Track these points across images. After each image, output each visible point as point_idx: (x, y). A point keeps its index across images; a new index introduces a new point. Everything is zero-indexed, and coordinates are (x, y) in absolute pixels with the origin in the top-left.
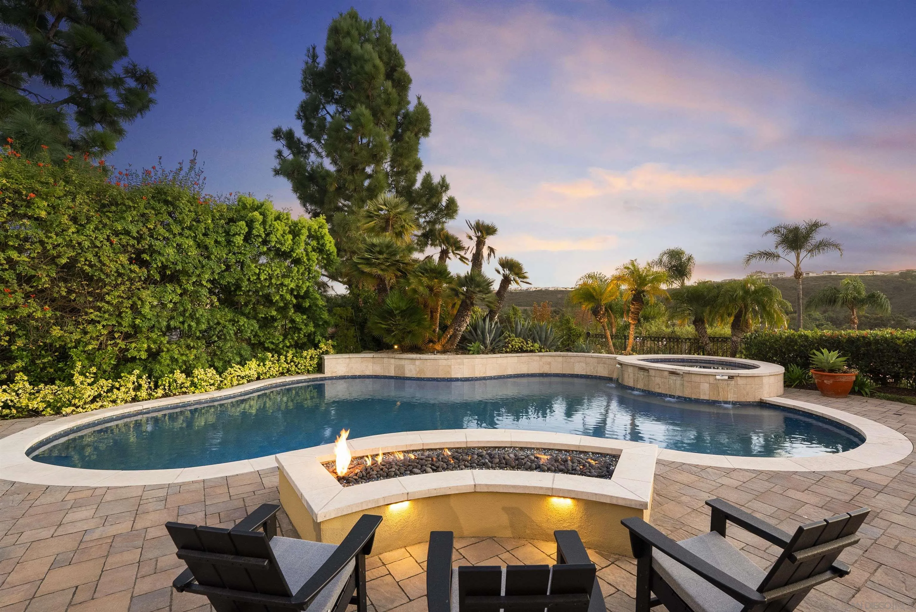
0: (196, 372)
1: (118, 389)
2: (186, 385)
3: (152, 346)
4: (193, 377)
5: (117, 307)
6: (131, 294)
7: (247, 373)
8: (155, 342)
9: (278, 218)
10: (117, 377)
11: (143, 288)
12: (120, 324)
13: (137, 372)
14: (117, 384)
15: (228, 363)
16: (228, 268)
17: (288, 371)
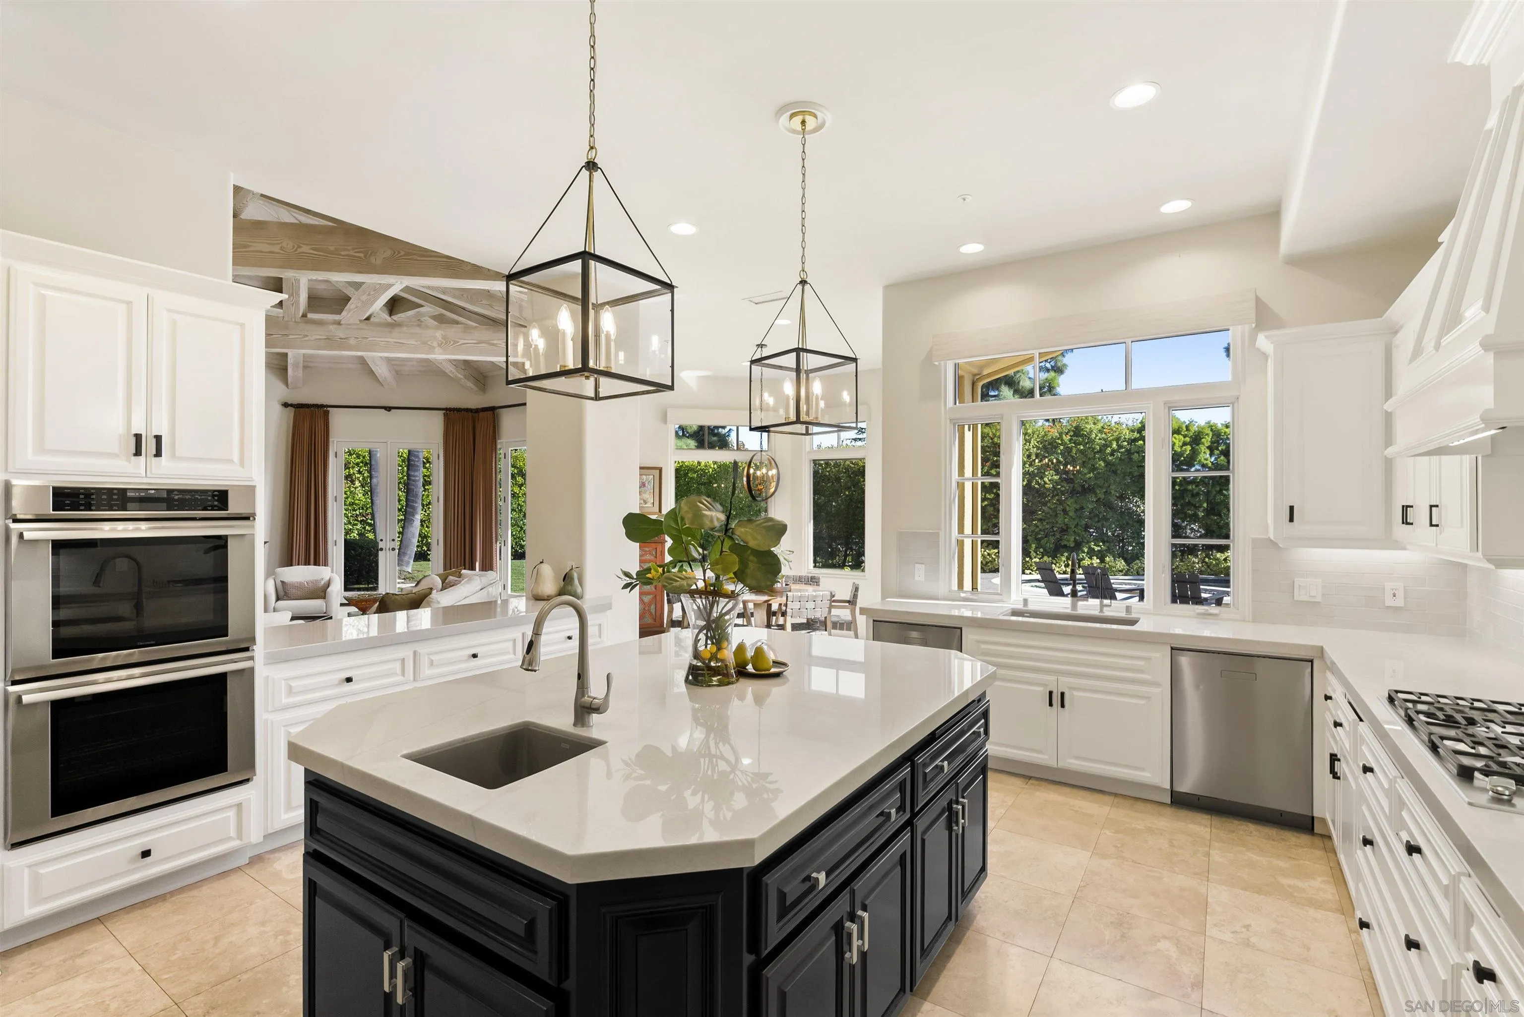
3: (1077, 538)
5: (1054, 510)
6: (1060, 502)
12: (1057, 522)
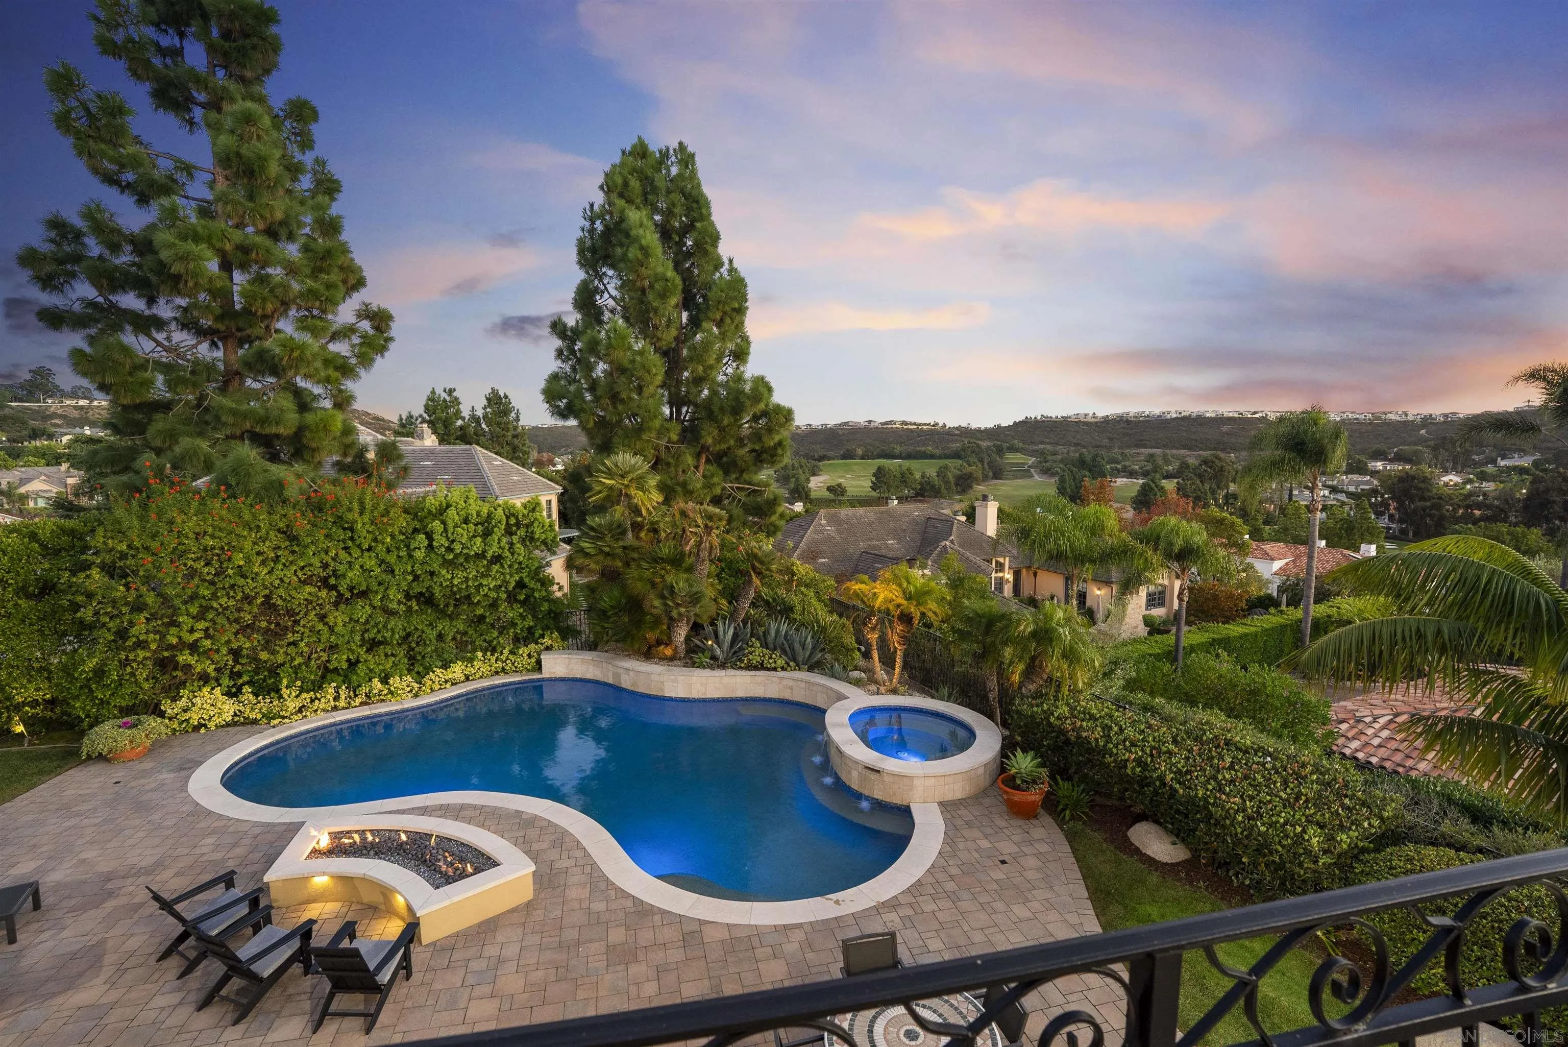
0: (391, 681)
1: (320, 700)
2: (383, 694)
4: (390, 685)
7: (452, 676)
8: (353, 653)
10: (320, 687)
13: (337, 682)
14: (318, 696)
15: (428, 669)
16: (416, 578)
17: (503, 669)
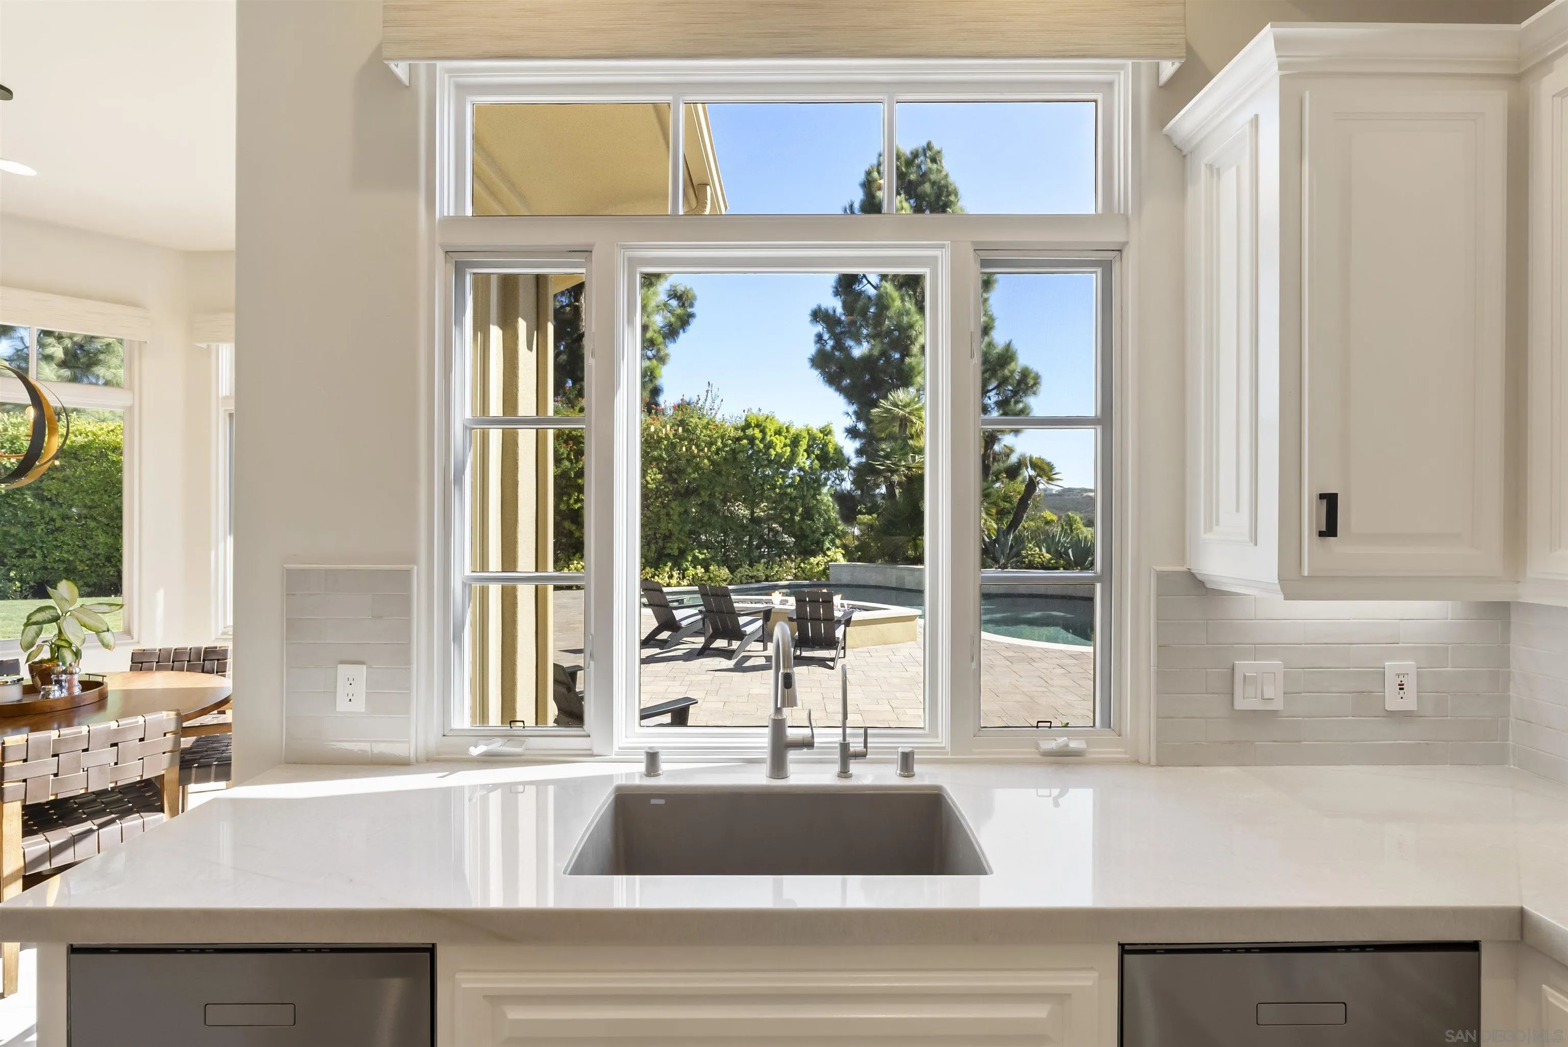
1: (658, 576)
2: (705, 578)
4: (710, 572)
7: (755, 574)
9: (778, 432)
11: (673, 500)
13: (670, 564)
14: (657, 573)
